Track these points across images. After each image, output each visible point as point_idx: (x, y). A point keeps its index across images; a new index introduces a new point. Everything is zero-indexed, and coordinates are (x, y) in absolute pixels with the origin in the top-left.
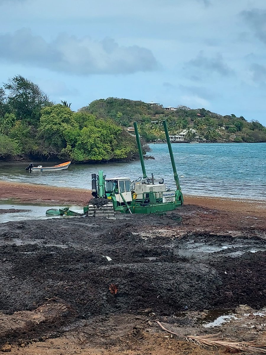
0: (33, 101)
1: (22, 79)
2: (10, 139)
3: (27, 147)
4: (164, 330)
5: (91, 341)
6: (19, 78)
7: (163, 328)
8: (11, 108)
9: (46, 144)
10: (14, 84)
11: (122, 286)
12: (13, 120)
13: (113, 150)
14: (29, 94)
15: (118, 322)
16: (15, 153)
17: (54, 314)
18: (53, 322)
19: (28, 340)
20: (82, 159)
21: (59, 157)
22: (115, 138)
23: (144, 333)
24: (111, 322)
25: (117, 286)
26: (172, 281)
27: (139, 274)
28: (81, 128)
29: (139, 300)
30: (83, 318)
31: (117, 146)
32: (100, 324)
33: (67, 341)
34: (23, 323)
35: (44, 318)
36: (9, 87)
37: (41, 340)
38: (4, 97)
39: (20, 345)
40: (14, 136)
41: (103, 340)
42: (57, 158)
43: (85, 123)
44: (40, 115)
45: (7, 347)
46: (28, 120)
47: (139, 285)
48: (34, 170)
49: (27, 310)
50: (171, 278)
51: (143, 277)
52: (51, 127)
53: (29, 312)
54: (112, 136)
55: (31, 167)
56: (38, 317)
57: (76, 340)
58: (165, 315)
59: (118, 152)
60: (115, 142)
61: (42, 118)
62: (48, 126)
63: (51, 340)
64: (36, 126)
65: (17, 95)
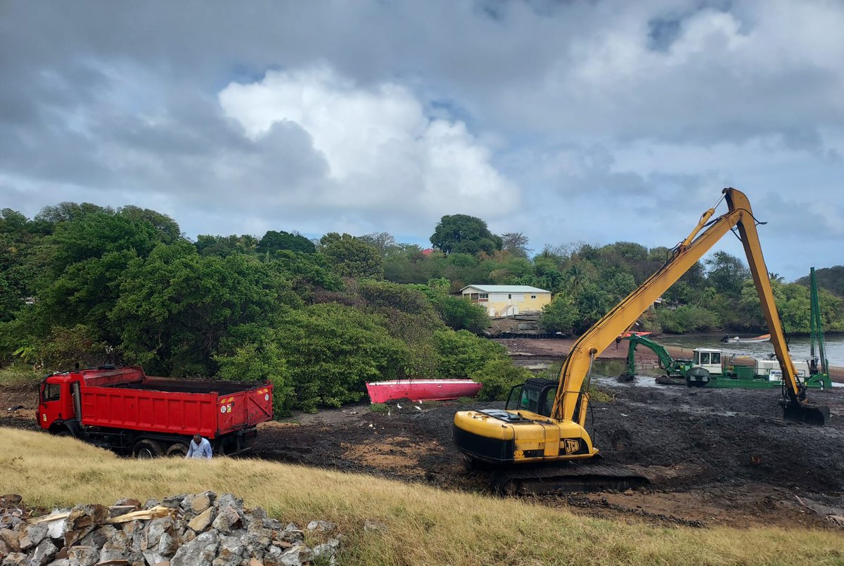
0: (735, 275)
1: (723, 254)
2: (709, 312)
3: (726, 319)
4: (802, 506)
5: (716, 502)
6: (720, 253)
7: (801, 502)
8: (711, 282)
9: (748, 316)
10: (715, 259)
11: (766, 457)
12: (713, 293)
13: (829, 322)
14: (731, 267)
15: (753, 490)
16: (713, 325)
17: (688, 473)
18: (685, 480)
19: (651, 490)
20: (789, 331)
21: (762, 329)
22: (832, 310)
23: (778, 504)
24: (744, 489)
25: (760, 456)
26: (827, 459)
27: (787, 446)
28: (788, 299)
29: (783, 473)
30: (719, 481)
31: (834, 318)
32: (732, 488)
33: (690, 497)
34: (654, 475)
35: (676, 475)
36: (709, 262)
37: (664, 492)
38: (704, 272)
39: (642, 492)
40: (713, 309)
41: (728, 502)
42: (761, 330)
43: (794, 295)
44: (742, 288)
45: (630, 491)
46: (729, 293)
47: (785, 458)
48: (731, 341)
49: (662, 465)
50: (826, 455)
51: (791, 450)
52: (754, 299)
53: (663, 467)
54: (829, 307)
55: (727, 337)
56: (670, 473)
57: (700, 498)
58: (812, 492)
59: (836, 324)
60: (832, 314)
61: (744, 291)
62: (751, 299)
63: (674, 493)
64: (738, 299)
65: (717, 270)
